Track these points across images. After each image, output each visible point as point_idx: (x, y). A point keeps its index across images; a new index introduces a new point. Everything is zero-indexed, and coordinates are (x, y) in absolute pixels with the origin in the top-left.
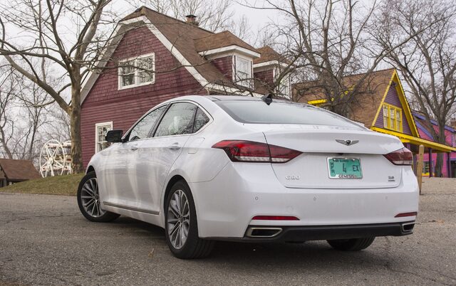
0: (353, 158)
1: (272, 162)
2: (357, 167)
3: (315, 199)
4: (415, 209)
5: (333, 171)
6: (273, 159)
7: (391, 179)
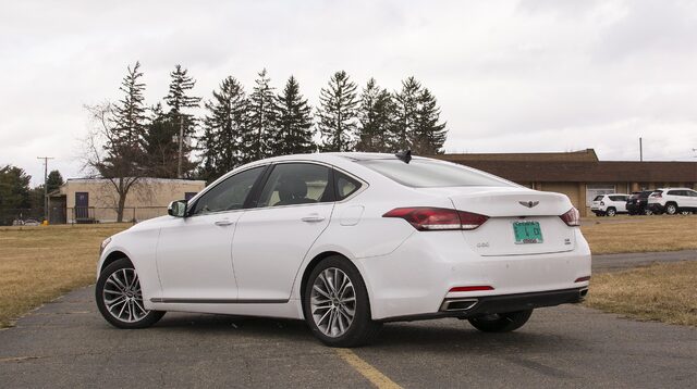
0: (535, 221)
1: (462, 229)
2: (538, 232)
3: (507, 266)
4: (588, 273)
5: (517, 236)
6: (464, 226)
7: (568, 242)
